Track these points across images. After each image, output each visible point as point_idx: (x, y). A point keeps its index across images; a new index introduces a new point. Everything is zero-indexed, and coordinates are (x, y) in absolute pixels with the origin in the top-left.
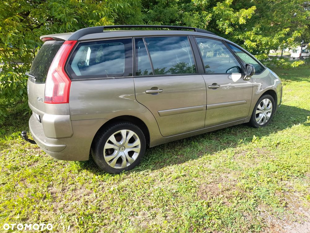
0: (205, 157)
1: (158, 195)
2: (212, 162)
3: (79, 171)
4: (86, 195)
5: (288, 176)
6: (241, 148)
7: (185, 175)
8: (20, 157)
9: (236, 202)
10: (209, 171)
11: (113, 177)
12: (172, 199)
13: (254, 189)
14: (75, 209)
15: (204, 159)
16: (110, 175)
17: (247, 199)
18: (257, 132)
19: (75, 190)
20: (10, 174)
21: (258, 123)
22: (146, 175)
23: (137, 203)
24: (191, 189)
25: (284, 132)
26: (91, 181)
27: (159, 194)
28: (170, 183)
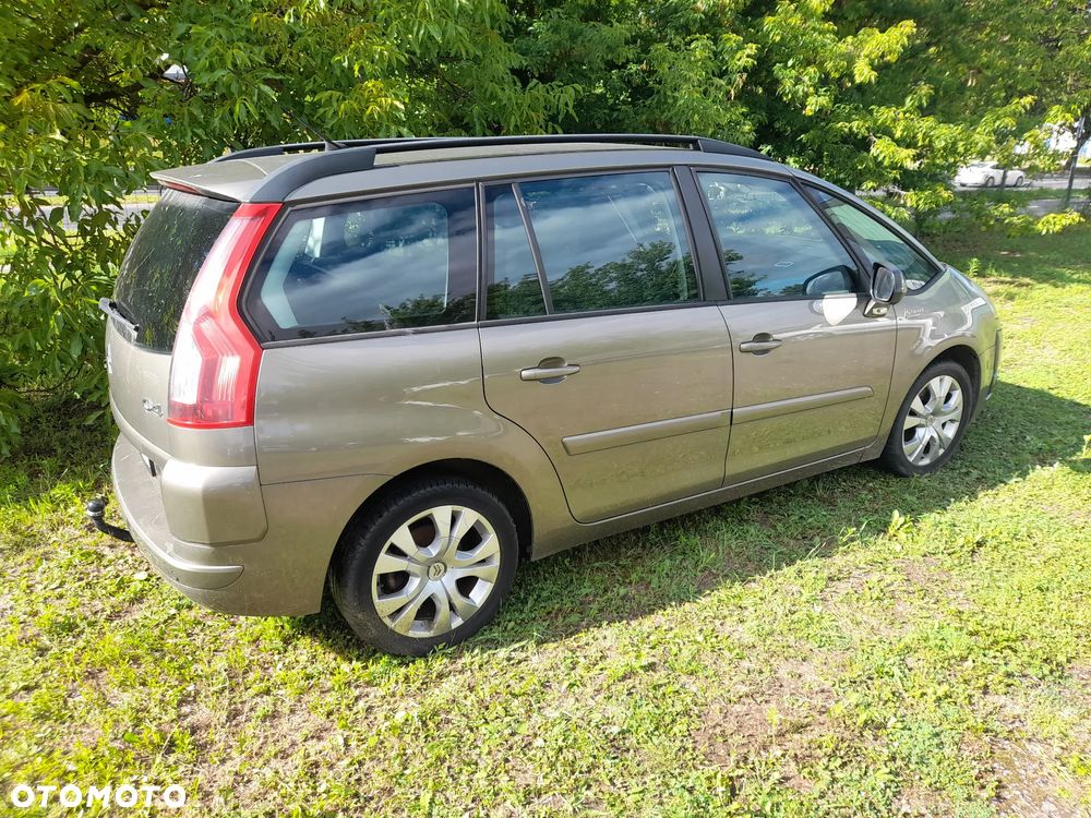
0: (723, 593)
1: (560, 743)
2: (746, 613)
3: (287, 641)
4: (313, 737)
5: (1009, 675)
6: (850, 557)
7: (651, 667)
8: (83, 583)
9: (826, 776)
10: (737, 650)
11: (403, 670)
12: (608, 762)
13: (889, 725)
14: (276, 794)
15: (719, 601)
16: (395, 662)
17: (864, 765)
18: (907, 496)
19: (274, 715)
20: (47, 649)
21: (911, 459)
22: (520, 662)
23: (485, 775)
24: (673, 721)
25: (1002, 496)
26: (329, 684)
27: (563, 741)
28: (600, 698)
